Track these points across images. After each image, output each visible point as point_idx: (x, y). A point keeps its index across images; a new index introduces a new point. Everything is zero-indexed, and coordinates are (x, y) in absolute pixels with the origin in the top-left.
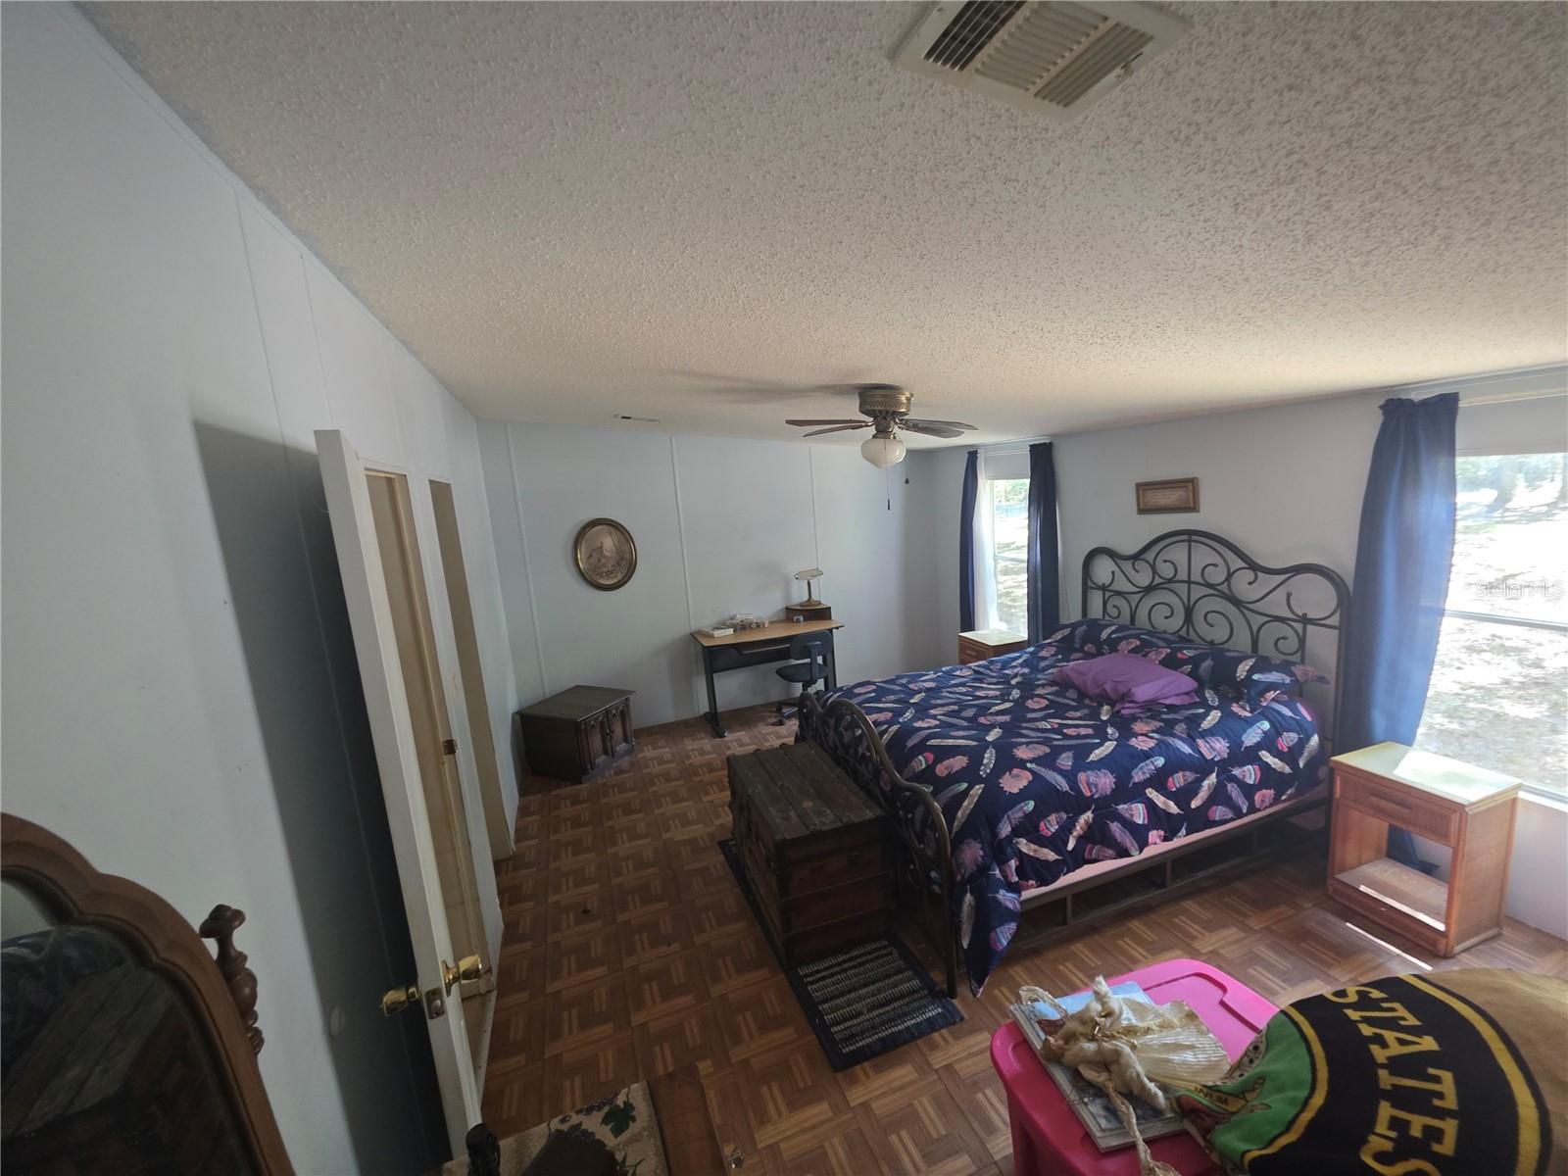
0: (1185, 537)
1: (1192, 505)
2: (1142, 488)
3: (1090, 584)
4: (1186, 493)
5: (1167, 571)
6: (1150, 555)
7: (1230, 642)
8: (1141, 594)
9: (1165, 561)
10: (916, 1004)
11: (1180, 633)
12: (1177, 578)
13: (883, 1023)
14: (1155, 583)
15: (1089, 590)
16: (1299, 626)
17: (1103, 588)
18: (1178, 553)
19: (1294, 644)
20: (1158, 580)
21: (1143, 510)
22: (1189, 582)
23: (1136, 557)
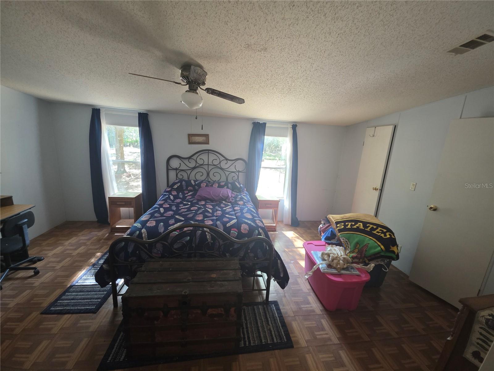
0: (207, 152)
1: (207, 142)
2: (190, 136)
3: (170, 168)
4: (206, 139)
5: (200, 162)
6: (195, 157)
7: (221, 180)
8: (192, 170)
9: (200, 159)
10: (270, 310)
11: (206, 179)
12: (204, 164)
13: (275, 323)
14: (196, 166)
15: (169, 170)
16: (237, 173)
17: (176, 169)
18: (204, 157)
19: (236, 177)
20: (197, 165)
21: (190, 143)
22: (208, 165)
23: (189, 158)
